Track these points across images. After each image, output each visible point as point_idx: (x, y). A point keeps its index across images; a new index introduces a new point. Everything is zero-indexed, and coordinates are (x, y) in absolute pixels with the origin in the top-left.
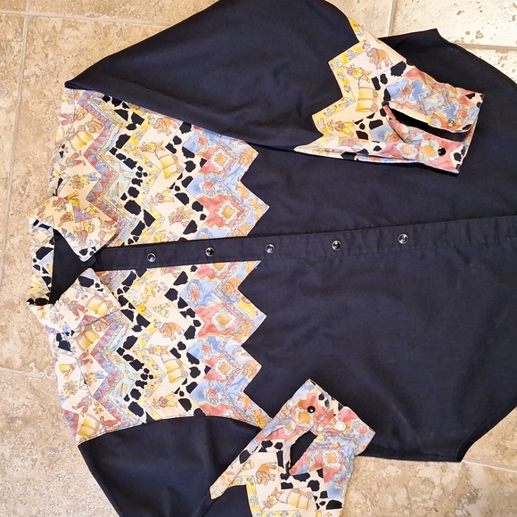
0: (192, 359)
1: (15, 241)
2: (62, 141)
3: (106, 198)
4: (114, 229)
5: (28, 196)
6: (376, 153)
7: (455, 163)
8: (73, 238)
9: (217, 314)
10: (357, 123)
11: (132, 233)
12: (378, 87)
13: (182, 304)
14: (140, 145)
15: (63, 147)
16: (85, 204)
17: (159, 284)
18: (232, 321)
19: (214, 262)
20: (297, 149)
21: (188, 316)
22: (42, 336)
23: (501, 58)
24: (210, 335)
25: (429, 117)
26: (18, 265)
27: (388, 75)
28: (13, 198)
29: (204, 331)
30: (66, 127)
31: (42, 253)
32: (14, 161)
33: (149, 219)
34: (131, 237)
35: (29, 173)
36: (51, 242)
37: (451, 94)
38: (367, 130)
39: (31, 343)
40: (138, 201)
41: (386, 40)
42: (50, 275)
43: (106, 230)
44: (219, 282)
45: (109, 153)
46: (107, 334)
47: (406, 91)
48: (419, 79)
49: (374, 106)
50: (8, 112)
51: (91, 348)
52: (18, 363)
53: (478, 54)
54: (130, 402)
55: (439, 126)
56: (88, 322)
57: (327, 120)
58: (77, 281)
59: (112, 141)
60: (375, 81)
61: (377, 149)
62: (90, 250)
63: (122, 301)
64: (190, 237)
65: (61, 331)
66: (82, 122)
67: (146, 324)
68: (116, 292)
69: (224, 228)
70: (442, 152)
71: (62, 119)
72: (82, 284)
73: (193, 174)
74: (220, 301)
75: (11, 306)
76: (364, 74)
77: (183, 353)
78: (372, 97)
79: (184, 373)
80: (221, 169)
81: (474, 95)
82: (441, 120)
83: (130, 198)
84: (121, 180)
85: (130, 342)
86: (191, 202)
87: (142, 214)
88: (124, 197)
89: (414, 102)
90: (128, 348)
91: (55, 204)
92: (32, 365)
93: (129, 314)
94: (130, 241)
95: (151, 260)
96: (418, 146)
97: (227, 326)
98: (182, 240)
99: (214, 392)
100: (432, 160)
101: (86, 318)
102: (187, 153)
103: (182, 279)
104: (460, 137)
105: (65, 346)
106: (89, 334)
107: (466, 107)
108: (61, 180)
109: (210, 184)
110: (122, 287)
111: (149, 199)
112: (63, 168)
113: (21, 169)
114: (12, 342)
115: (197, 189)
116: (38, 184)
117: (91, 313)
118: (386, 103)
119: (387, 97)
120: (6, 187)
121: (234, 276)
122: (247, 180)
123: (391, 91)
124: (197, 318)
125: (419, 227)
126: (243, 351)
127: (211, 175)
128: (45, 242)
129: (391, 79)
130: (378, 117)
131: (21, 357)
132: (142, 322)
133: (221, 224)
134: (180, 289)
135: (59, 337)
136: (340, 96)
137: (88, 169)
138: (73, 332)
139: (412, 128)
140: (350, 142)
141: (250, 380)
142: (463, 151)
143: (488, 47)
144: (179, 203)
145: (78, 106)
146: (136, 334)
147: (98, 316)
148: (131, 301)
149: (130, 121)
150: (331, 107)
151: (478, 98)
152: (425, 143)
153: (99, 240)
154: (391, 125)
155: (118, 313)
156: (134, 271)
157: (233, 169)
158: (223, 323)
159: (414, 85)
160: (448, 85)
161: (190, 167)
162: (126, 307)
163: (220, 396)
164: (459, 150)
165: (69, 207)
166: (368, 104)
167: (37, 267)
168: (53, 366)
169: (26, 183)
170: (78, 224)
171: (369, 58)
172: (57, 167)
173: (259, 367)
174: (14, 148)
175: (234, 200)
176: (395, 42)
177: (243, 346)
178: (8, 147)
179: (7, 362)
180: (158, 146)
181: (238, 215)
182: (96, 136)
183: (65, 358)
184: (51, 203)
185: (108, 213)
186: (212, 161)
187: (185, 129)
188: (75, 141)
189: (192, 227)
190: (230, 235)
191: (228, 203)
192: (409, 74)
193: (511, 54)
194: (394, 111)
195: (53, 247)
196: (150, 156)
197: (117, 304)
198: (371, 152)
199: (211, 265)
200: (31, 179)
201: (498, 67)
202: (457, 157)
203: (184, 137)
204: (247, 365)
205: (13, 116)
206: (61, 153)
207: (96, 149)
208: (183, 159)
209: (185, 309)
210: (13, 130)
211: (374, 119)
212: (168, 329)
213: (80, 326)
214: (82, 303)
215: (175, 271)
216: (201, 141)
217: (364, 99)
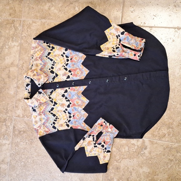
0: (69, 113)
1: (20, 82)
2: (33, 54)
3: (45, 69)
4: (47, 78)
5: (23, 70)
6: (117, 56)
7: (138, 58)
8: (36, 81)
9: (76, 101)
10: (112, 48)
11: (52, 79)
12: (118, 38)
13: (66, 98)
14: (54, 55)
15: (33, 56)
16: (39, 71)
17: (60, 93)
18: (80, 102)
19: (75, 86)
20: (97, 55)
21: (68, 102)
22: (28, 108)
23: (151, 30)
24: (74, 106)
25: (131, 46)
26: (21, 89)
27: (120, 35)
28: (19, 70)
29: (72, 105)
30: (34, 50)
31: (28, 85)
32: (19, 60)
33: (57, 75)
34: (52, 80)
35: (23, 63)
36: (30, 82)
37: (137, 39)
38: (115, 49)
39: (25, 110)
40: (54, 70)
41: (119, 25)
42: (30, 91)
43: (45, 78)
44: (76, 92)
45: (45, 57)
46: (46, 107)
47: (125, 39)
48: (128, 36)
49: (117, 43)
50: (17, 46)
51: (42, 111)
52: (21, 116)
53: (144, 28)
54: (53, 125)
55: (133, 48)
56: (41, 104)
57: (104, 47)
58: (37, 93)
59: (46, 54)
60: (117, 36)
61: (118, 54)
62: (41, 84)
63: (50, 98)
64: (68, 80)
65: (33, 106)
66: (38, 49)
67: (57, 104)
68: (48, 95)
69: (77, 77)
70: (135, 55)
71: (32, 48)
72: (39, 93)
73: (68, 62)
74: (76, 97)
75: (19, 100)
76: (114, 34)
77: (67, 112)
78: (116, 40)
79: (67, 117)
80: (76, 61)
81: (143, 40)
82: (134, 46)
83: (51, 69)
84: (49, 64)
85: (52, 109)
86: (68, 70)
87: (55, 74)
88: (50, 69)
89: (127, 42)
90: (52, 111)
91: (31, 71)
92: (25, 116)
93: (52, 101)
94: (52, 81)
95: (58, 86)
96: (128, 54)
97: (78, 104)
98: (66, 81)
99: (75, 122)
100: (132, 57)
101: (40, 103)
102: (67, 57)
103: (66, 91)
104: (140, 51)
105: (34, 110)
106: (41, 107)
107: (141, 43)
108: (32, 65)
109: (73, 65)
110: (50, 94)
111: (56, 70)
112: (33, 62)
113: (21, 62)
114: (20, 110)
115: (70, 66)
116: (26, 66)
117: (41, 101)
118: (120, 42)
119: (120, 40)
120: (17, 67)
121: (80, 90)
122: (83, 64)
123: (121, 39)
124: (70, 102)
125: (130, 75)
126: (83, 110)
127: (74, 63)
128: (28, 82)
129: (121, 36)
130: (118, 46)
131: (22, 114)
132: (56, 103)
133: (76, 76)
134: (66, 94)
135: (33, 108)
136: (107, 40)
137: (40, 62)
138: (37, 107)
139: (127, 49)
140: (110, 53)
141: (85, 119)
142: (140, 55)
143: (147, 27)
144: (65, 70)
145: (37, 45)
146: (54, 107)
147: (43, 102)
148: (52, 98)
149: (51, 48)
150: (105, 43)
151: (144, 40)
152: (130, 53)
153: (43, 81)
154: (121, 48)
155: (49, 101)
156: (53, 90)
157: (79, 61)
158: (77, 103)
159: (127, 37)
160: (136, 37)
161: (68, 60)
162: (51, 99)
163: (77, 123)
164: (139, 55)
165: (35, 72)
166: (115, 42)
167: (26, 89)
168: (31, 116)
169: (23, 66)
170: (37, 77)
171: (115, 30)
172: (31, 61)
173: (87, 115)
174: (19, 56)
175: (80, 69)
176: (122, 26)
177: (83, 109)
178: (18, 56)
179: (18, 116)
180: (59, 55)
181: (81, 73)
182: (42, 52)
183: (34, 114)
184: (30, 71)
185: (46, 74)
186: (74, 59)
187: (66, 50)
188: (36, 54)
189: (68, 77)
190: (79, 79)
191: (78, 70)
192: (126, 34)
193: (153, 28)
194: (122, 44)
195: (30, 83)
196: (57, 58)
197: (48, 99)
198: (116, 55)
199: (74, 87)
200: (24, 65)
201: (150, 32)
202: (139, 56)
203: (66, 52)
204: (84, 114)
205: (19, 48)
206: (32, 58)
207: (42, 56)
208: (66, 59)
209: (67, 100)
210: (19, 51)
211: (117, 47)
212: (63, 105)
213: (38, 105)
214: (39, 98)
215: (64, 89)
216: (71, 53)
217: (114, 41)
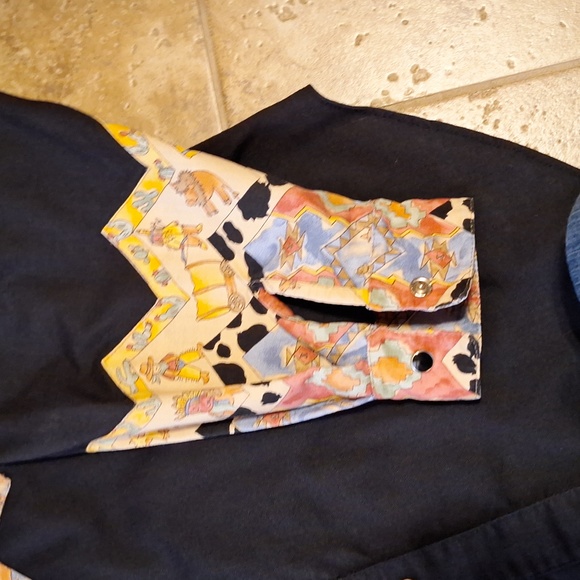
6: (270, 407)
7: (464, 380)
10: (209, 346)
12: (228, 255)
20: (94, 447)
23: (487, 110)
25: (362, 291)
27: (237, 220)
37: (396, 221)
38: (237, 357)
41: (212, 147)
47: (289, 245)
48: (310, 210)
49: (234, 298)
53: (431, 114)
55: (392, 305)
60: (215, 240)
61: (269, 398)
70: (424, 362)
76: (189, 233)
78: (221, 278)
81: (447, 208)
82: (394, 288)
89: (316, 267)
96: (363, 366)
100: (406, 384)
104: (456, 313)
107: (442, 239)
118: (255, 286)
119: (255, 269)
123: (259, 255)
125: (436, 549)
129: (249, 228)
130: (250, 319)
136: (148, 299)
139: (334, 327)
140: (204, 399)
142: (472, 347)
143: (447, 96)
150: (139, 329)
151: (460, 211)
152: (375, 355)
154: (287, 329)
159: (304, 227)
160: (382, 204)
164: (462, 348)
166: (219, 297)
171: (183, 198)
176: (232, 145)
192: (283, 206)
193: (505, 95)
194: (280, 298)
201: (488, 131)
202: (463, 363)
211: (245, 326)
217: (207, 289)
